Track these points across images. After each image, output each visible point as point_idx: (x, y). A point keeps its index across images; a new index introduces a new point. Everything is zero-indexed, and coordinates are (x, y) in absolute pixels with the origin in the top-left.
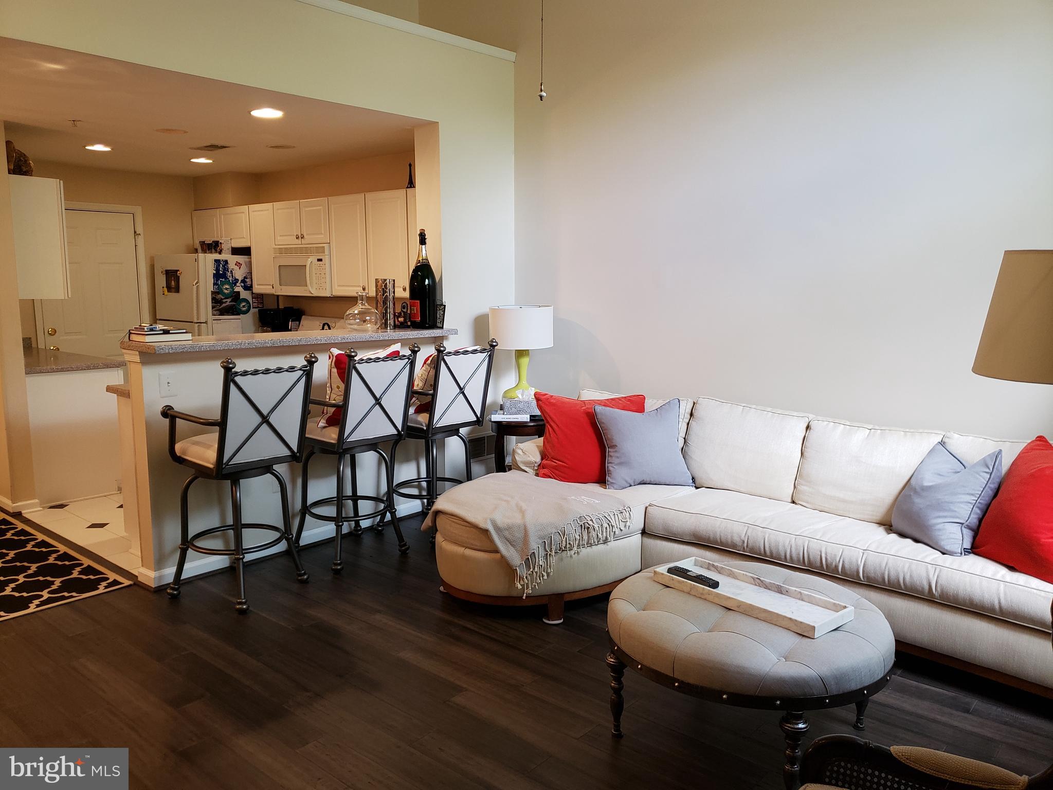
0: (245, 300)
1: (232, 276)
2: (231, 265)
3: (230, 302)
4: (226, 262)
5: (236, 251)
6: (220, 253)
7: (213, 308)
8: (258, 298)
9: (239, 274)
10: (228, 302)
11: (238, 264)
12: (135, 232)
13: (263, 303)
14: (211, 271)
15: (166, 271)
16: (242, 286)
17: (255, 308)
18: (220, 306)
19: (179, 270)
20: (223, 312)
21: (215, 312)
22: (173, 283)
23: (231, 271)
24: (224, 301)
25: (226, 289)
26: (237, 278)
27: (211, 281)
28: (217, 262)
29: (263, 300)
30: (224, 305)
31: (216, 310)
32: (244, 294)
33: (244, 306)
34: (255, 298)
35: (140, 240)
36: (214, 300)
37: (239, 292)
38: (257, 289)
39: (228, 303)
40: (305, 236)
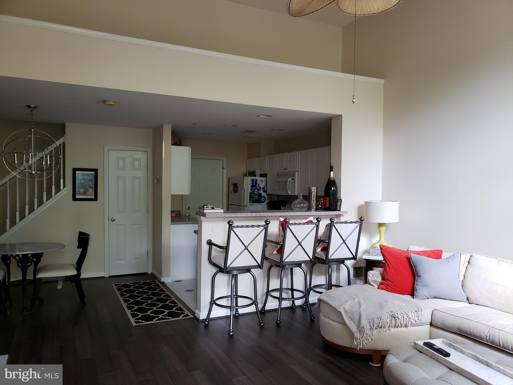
0: (264, 197)
1: (259, 186)
2: (259, 182)
3: (257, 197)
4: (257, 180)
5: (262, 175)
6: (255, 177)
7: (250, 199)
8: (269, 196)
9: (262, 185)
10: (256, 197)
11: (262, 181)
12: (223, 168)
13: (271, 198)
14: (250, 184)
15: (234, 184)
16: (263, 191)
17: (268, 200)
18: (253, 199)
19: (238, 184)
20: (254, 202)
21: (251, 202)
22: (235, 189)
23: (259, 184)
24: (255, 197)
25: (256, 192)
26: (261, 187)
27: (250, 188)
28: (253, 180)
29: (271, 197)
30: (255, 199)
31: (251, 201)
32: (264, 194)
33: (263, 199)
34: (268, 196)
35: (225, 170)
36: (251, 197)
37: (261, 193)
38: (269, 192)
39: (256, 198)
40: (288, 168)
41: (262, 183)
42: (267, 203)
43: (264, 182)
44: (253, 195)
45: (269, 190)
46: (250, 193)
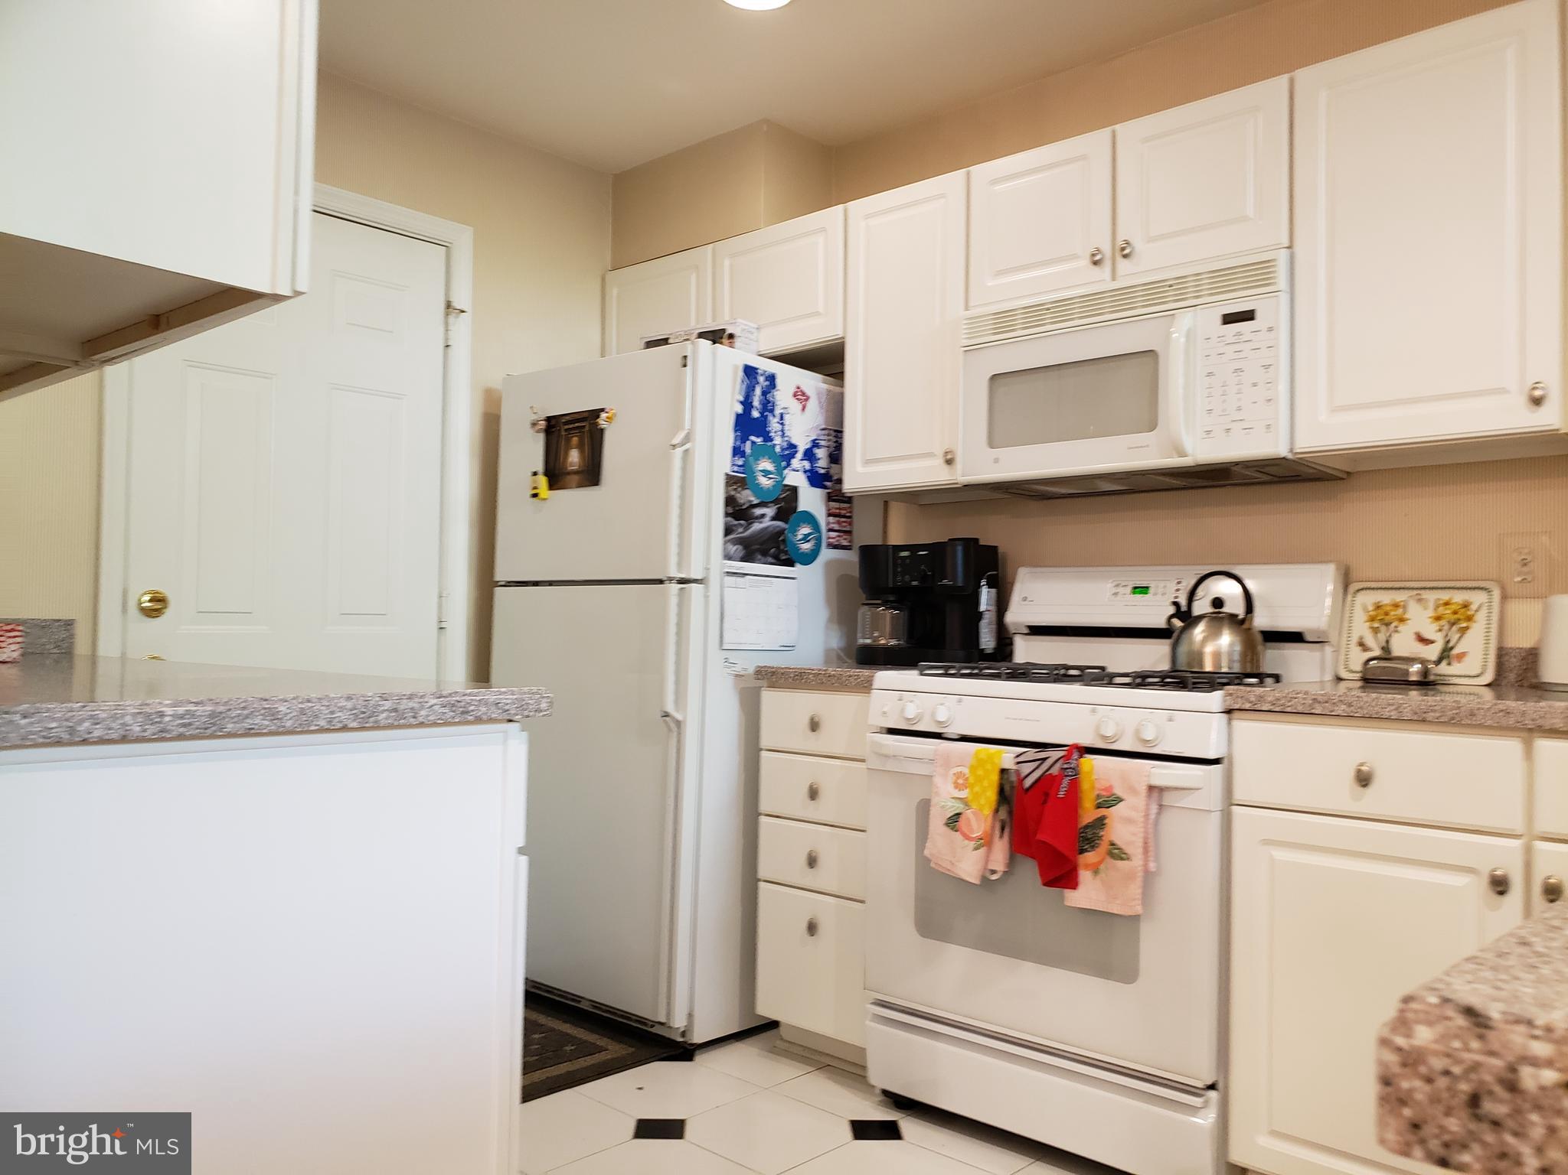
1: (783, 432)
2: (783, 397)
3: (774, 519)
4: (771, 379)
7: (728, 531)
9: (800, 428)
10: (766, 520)
12: (449, 305)
14: (730, 405)
15: (549, 419)
16: (805, 472)
17: (833, 547)
18: (746, 528)
19: (602, 410)
22: (575, 456)
23: (782, 416)
24: (758, 511)
26: (794, 440)
27: (727, 437)
28: (748, 368)
29: (850, 524)
30: (757, 527)
32: (811, 500)
34: (834, 516)
35: (462, 326)
37: (796, 489)
38: (852, 479)
39: (767, 523)
40: (1138, 244)
41: (804, 409)
42: (829, 565)
43: (813, 404)
44: (746, 496)
45: (868, 462)
46: (731, 481)
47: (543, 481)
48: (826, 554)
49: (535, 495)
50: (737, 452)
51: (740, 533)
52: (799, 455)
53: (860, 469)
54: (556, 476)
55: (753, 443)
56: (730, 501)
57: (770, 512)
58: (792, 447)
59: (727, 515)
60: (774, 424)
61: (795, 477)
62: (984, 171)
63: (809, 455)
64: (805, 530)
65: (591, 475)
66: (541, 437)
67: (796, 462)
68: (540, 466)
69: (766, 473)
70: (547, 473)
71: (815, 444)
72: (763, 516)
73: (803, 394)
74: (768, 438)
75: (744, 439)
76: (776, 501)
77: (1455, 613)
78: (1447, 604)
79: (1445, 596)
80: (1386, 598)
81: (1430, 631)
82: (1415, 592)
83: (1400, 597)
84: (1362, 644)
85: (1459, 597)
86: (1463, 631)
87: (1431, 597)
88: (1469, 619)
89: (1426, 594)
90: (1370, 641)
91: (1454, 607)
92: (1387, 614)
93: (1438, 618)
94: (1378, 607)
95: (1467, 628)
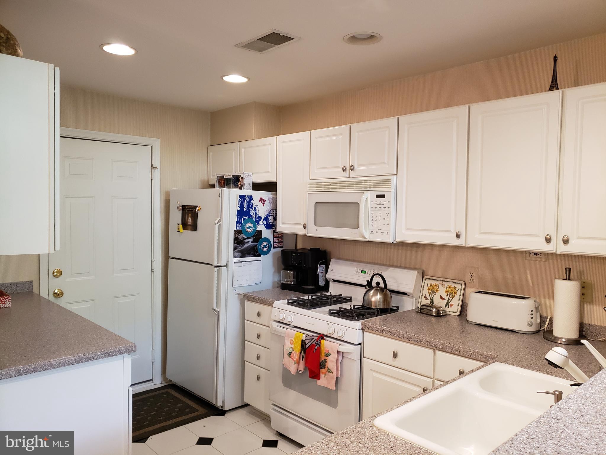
1: (256, 213)
2: (256, 202)
3: (252, 242)
4: (251, 198)
7: (235, 249)
9: (262, 211)
10: (250, 242)
12: (152, 166)
13: (283, 242)
14: (235, 207)
15: (183, 206)
16: (264, 225)
17: (276, 248)
18: (242, 247)
19: (197, 207)
20: (244, 253)
21: (237, 254)
22: (190, 220)
23: (255, 208)
24: (246, 241)
26: (260, 216)
27: (235, 218)
28: (242, 197)
29: (283, 239)
30: (246, 246)
32: (267, 234)
34: (276, 237)
35: (157, 174)
36: (238, 241)
37: (261, 231)
38: (281, 228)
39: (250, 244)
40: (356, 167)
41: (263, 205)
42: (274, 254)
43: (267, 203)
44: (242, 236)
45: (283, 223)
46: (236, 232)
47: (181, 226)
48: (273, 250)
49: (178, 231)
50: (238, 222)
51: (240, 248)
52: (262, 220)
53: (281, 225)
54: (185, 225)
55: (244, 219)
56: (236, 239)
57: (251, 240)
58: (260, 218)
59: (234, 243)
60: (252, 211)
61: (261, 227)
62: (315, 133)
63: (266, 219)
64: (265, 244)
65: (194, 227)
66: (181, 211)
67: (261, 222)
68: (180, 222)
69: (249, 228)
70: (183, 224)
71: (268, 215)
72: (248, 242)
73: (263, 200)
74: (250, 216)
75: (241, 218)
76: (253, 237)
77: (452, 290)
78: (450, 287)
79: (449, 284)
80: (433, 282)
81: (444, 296)
82: (442, 282)
83: (437, 283)
84: (425, 297)
85: (453, 285)
86: (453, 297)
87: (446, 284)
88: (455, 293)
89: (445, 283)
90: (428, 297)
91: (451, 288)
92: (433, 288)
93: (447, 292)
94: (431, 285)
95: (455, 296)
